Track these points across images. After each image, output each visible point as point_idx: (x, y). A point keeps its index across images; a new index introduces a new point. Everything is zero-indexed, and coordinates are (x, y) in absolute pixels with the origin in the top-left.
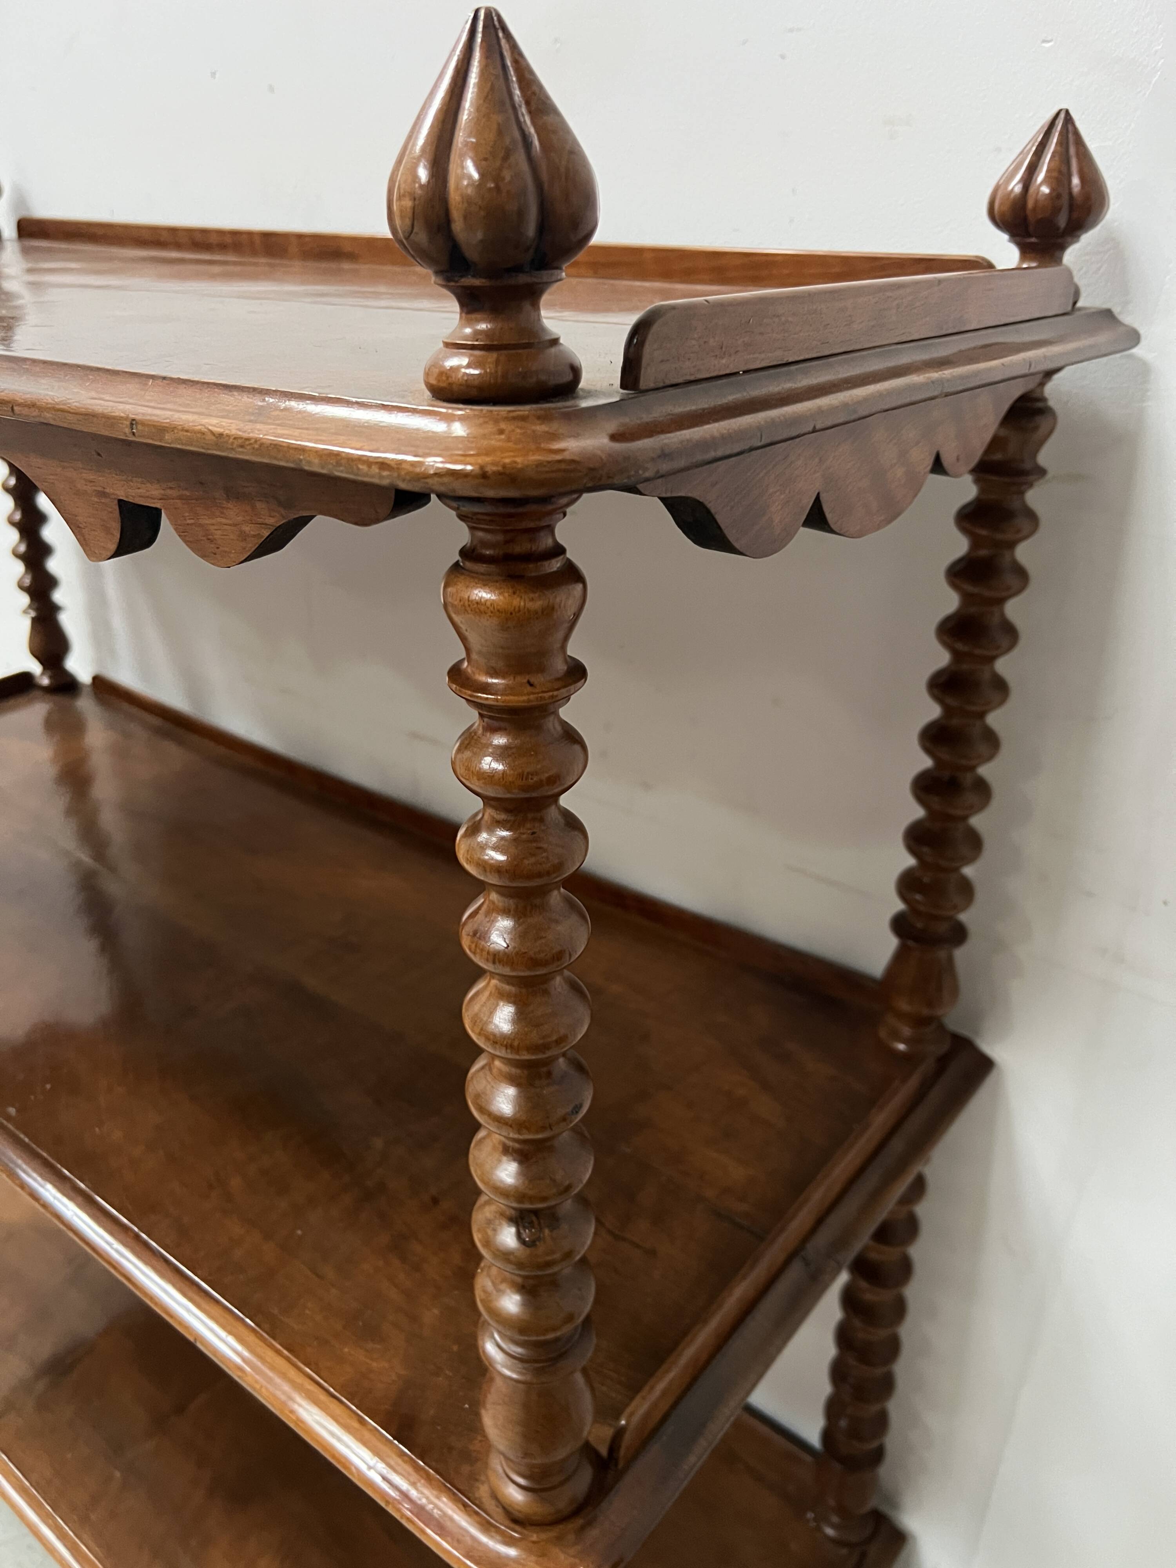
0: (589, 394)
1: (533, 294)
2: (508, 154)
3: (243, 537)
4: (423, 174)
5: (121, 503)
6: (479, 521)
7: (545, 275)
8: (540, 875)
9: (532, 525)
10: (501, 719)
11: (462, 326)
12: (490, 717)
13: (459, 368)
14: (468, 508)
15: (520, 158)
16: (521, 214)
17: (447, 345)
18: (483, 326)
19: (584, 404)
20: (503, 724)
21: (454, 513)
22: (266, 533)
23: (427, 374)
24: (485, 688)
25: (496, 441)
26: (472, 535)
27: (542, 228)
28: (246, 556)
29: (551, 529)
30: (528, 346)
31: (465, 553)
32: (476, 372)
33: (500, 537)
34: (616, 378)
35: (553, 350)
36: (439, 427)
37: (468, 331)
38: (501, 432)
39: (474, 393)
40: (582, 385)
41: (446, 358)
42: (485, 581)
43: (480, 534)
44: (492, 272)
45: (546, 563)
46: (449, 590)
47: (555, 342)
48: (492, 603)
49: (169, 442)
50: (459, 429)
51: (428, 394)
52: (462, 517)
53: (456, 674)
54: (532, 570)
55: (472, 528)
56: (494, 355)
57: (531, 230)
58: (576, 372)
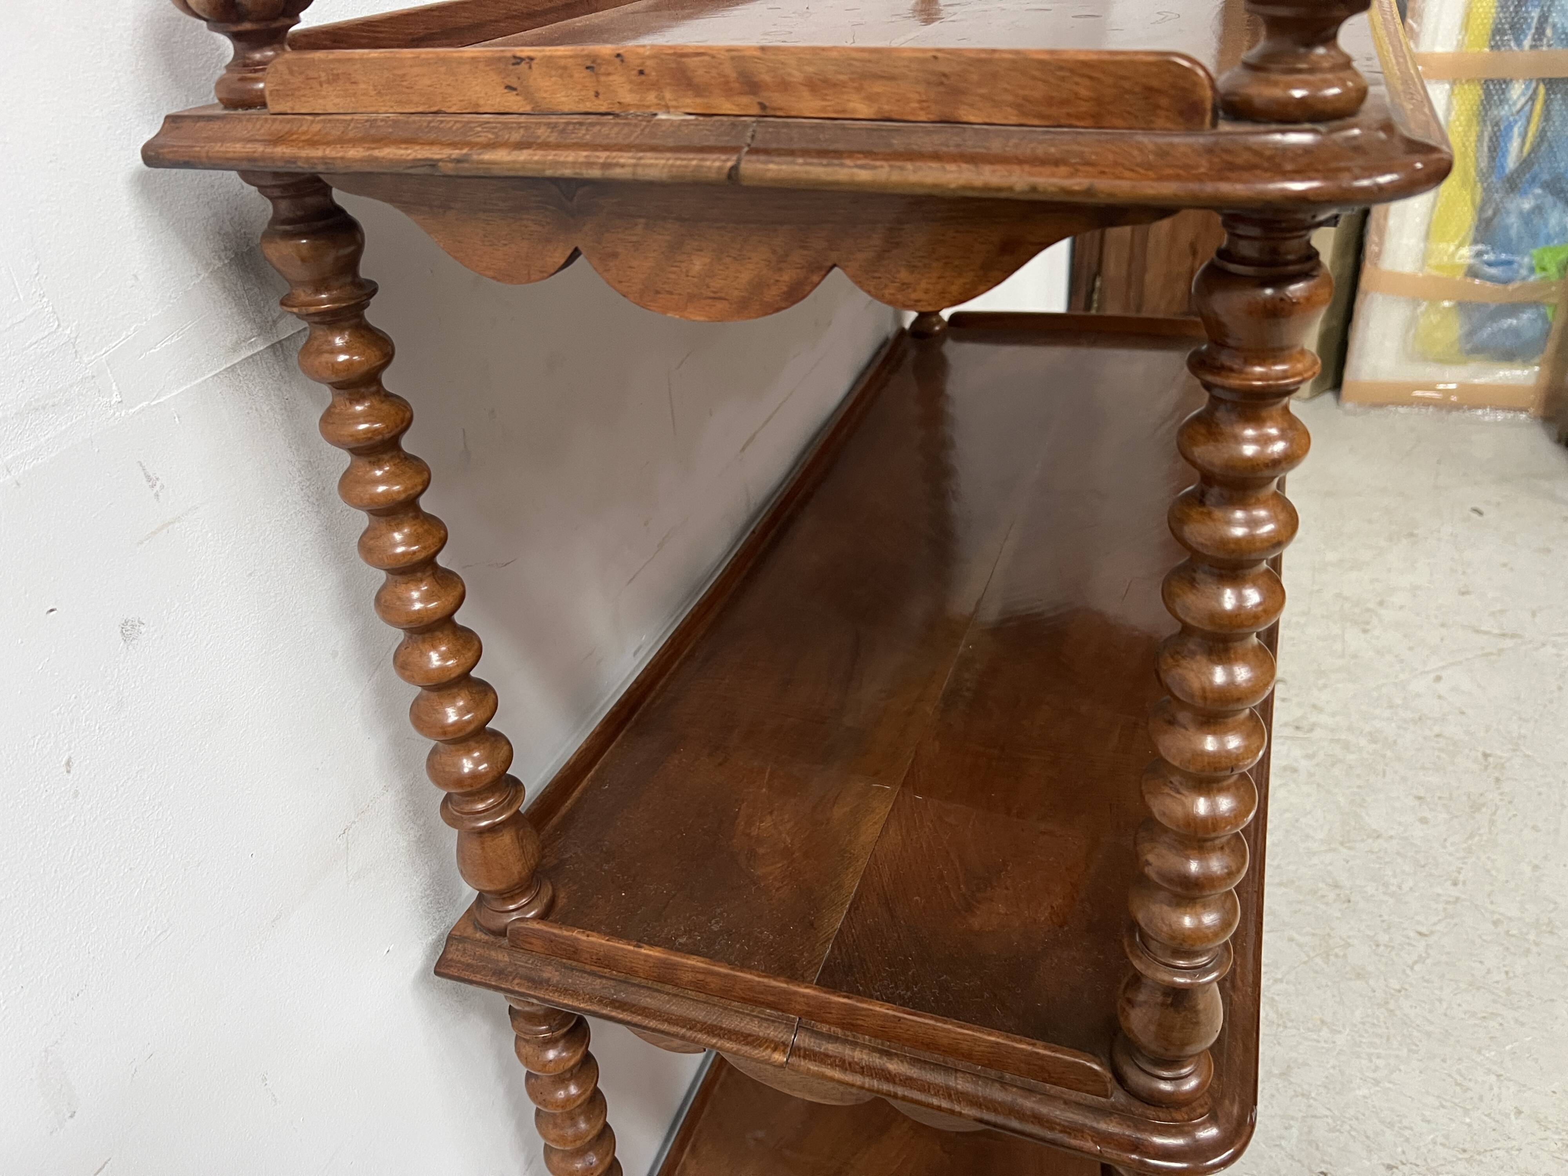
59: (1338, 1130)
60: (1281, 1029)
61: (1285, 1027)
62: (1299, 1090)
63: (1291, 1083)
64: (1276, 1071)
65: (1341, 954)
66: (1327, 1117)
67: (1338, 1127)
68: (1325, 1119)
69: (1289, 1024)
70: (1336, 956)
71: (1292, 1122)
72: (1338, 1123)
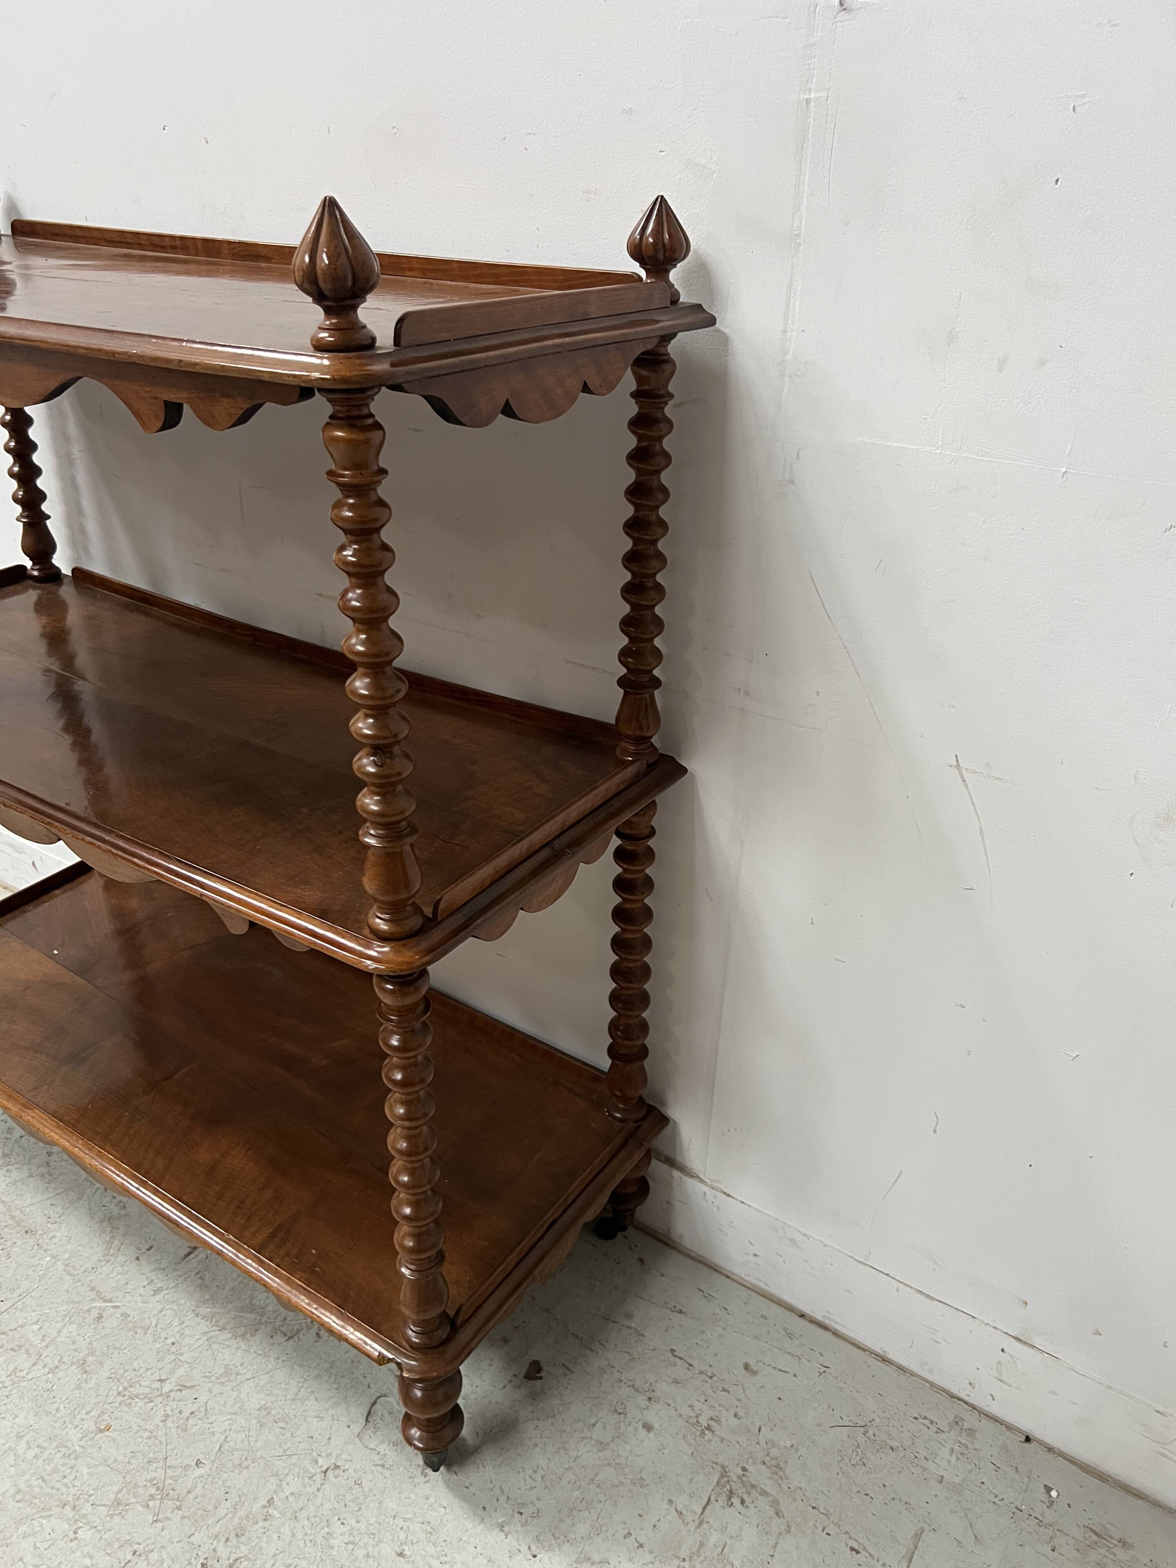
0: (380, 348)
1: (355, 308)
2: (339, 254)
3: (230, 415)
4: (307, 259)
5: (165, 402)
6: (334, 402)
7: (358, 300)
8: (371, 566)
9: (359, 403)
10: (350, 491)
11: (326, 320)
12: (346, 490)
13: (325, 337)
14: (331, 396)
15: (344, 256)
16: (345, 278)
17: (320, 328)
18: (334, 321)
19: (378, 352)
20: (351, 494)
21: (325, 399)
22: (241, 412)
23: (312, 340)
24: (343, 476)
25: (339, 366)
26: (334, 409)
27: (354, 283)
28: (231, 424)
29: (367, 405)
30: (352, 329)
31: (331, 417)
32: (332, 339)
33: (344, 409)
34: (392, 341)
35: (363, 331)
36: (318, 361)
37: (328, 323)
38: (342, 363)
39: (331, 348)
40: (377, 345)
41: (319, 333)
42: (340, 428)
43: (337, 408)
44: (335, 300)
45: (366, 420)
46: (325, 433)
47: (364, 327)
48: (342, 436)
49: (197, 369)
50: (326, 362)
51: (312, 348)
52: (329, 400)
53: (330, 473)
54: (359, 423)
55: (334, 405)
56: (337, 333)
57: (350, 283)
58: (374, 339)
59: (10, 1375)
60: (120, 1389)
61: (119, 1394)
62: (63, 1367)
63: (72, 1364)
64: (90, 1359)
65: (151, 1504)
66: (27, 1374)
67: (13, 1377)
68: (26, 1371)
69: (120, 1399)
70: (152, 1497)
71: (44, 1344)
72: (16, 1379)
